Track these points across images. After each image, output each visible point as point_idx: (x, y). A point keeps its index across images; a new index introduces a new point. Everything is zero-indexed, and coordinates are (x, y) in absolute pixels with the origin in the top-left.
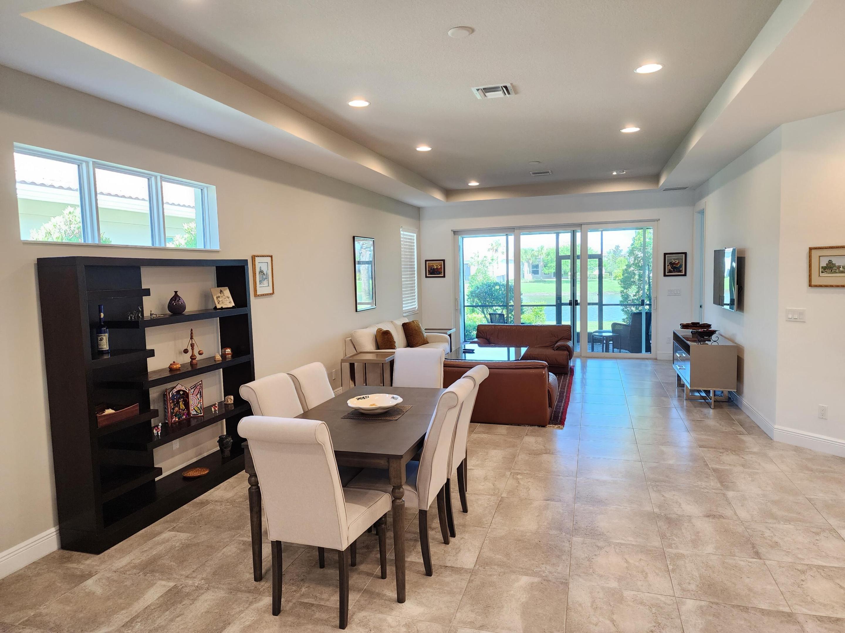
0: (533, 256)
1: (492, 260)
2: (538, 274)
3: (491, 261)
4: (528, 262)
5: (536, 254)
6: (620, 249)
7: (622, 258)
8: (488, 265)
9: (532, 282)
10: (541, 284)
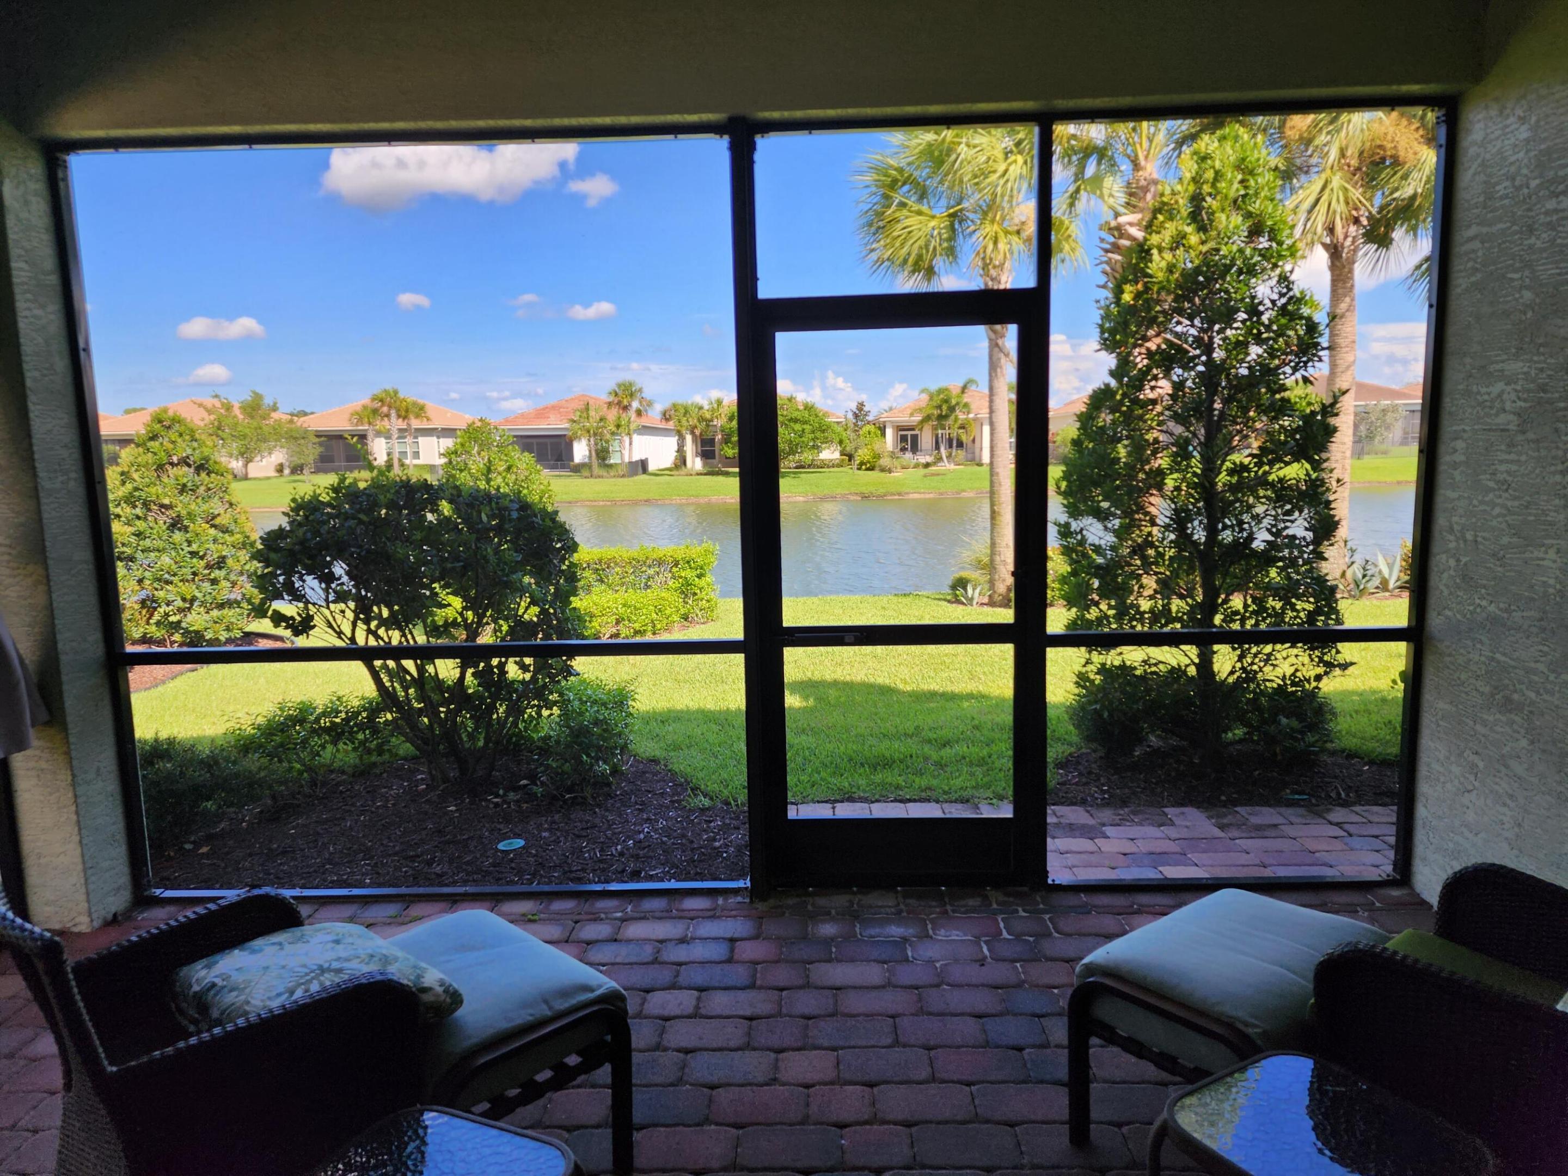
0: (701, 419)
1: (618, 426)
2: (714, 457)
3: (614, 429)
4: (692, 433)
5: (708, 416)
6: (866, 409)
7: (871, 428)
8: (608, 436)
9: (701, 474)
10: (721, 478)
